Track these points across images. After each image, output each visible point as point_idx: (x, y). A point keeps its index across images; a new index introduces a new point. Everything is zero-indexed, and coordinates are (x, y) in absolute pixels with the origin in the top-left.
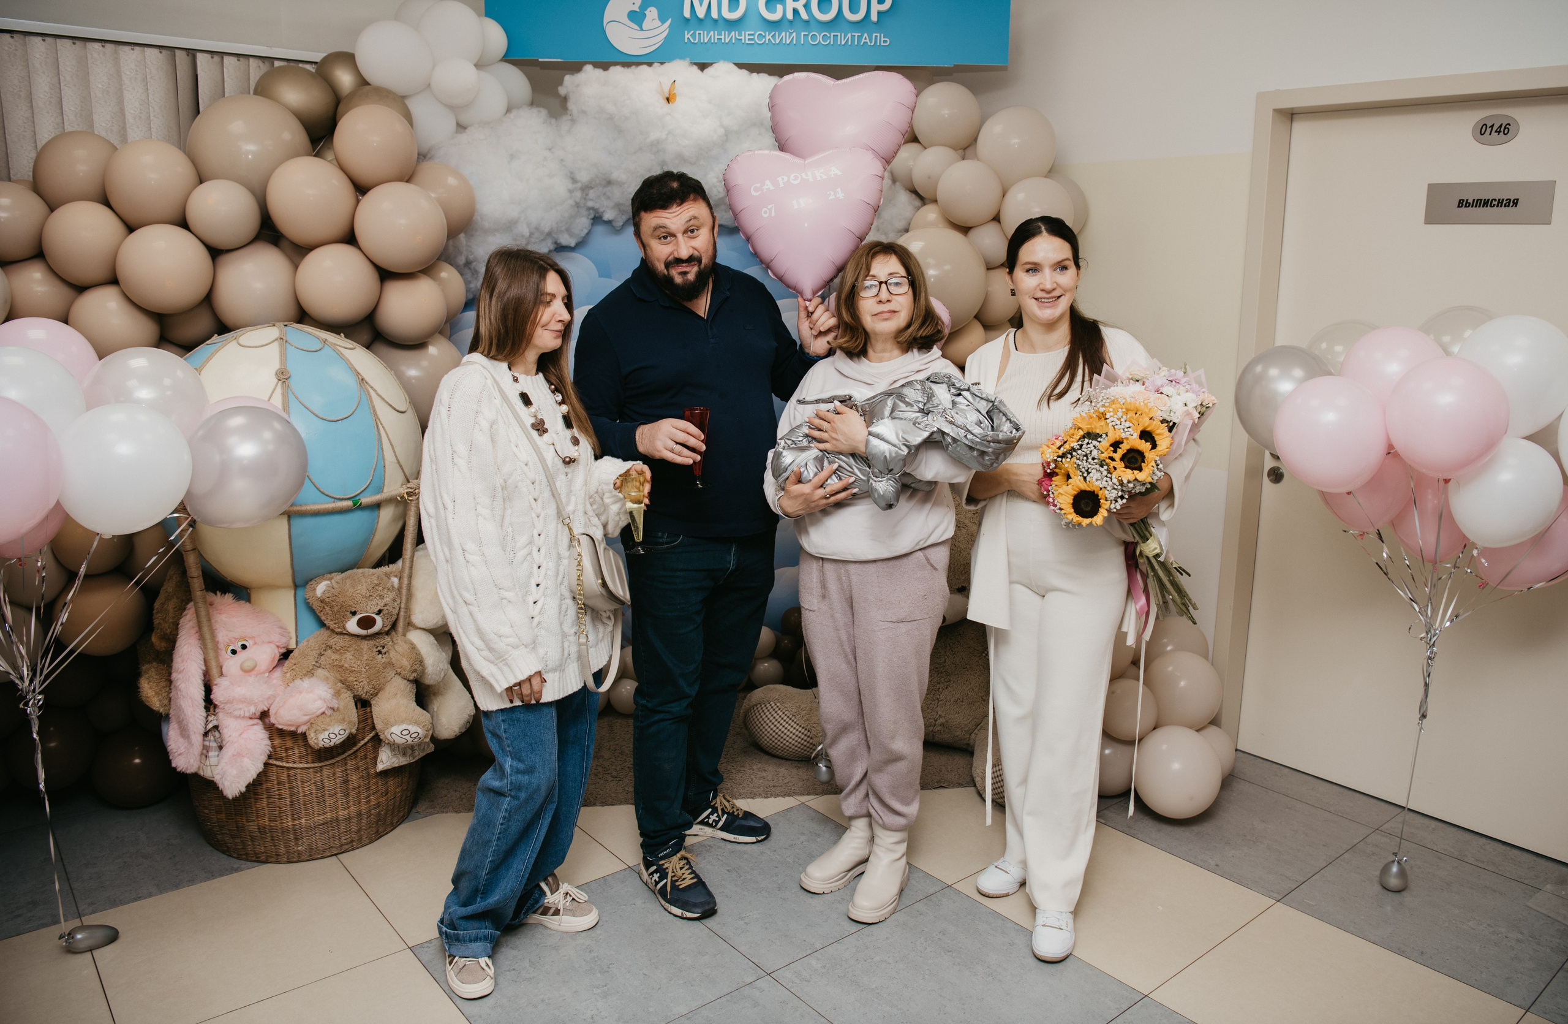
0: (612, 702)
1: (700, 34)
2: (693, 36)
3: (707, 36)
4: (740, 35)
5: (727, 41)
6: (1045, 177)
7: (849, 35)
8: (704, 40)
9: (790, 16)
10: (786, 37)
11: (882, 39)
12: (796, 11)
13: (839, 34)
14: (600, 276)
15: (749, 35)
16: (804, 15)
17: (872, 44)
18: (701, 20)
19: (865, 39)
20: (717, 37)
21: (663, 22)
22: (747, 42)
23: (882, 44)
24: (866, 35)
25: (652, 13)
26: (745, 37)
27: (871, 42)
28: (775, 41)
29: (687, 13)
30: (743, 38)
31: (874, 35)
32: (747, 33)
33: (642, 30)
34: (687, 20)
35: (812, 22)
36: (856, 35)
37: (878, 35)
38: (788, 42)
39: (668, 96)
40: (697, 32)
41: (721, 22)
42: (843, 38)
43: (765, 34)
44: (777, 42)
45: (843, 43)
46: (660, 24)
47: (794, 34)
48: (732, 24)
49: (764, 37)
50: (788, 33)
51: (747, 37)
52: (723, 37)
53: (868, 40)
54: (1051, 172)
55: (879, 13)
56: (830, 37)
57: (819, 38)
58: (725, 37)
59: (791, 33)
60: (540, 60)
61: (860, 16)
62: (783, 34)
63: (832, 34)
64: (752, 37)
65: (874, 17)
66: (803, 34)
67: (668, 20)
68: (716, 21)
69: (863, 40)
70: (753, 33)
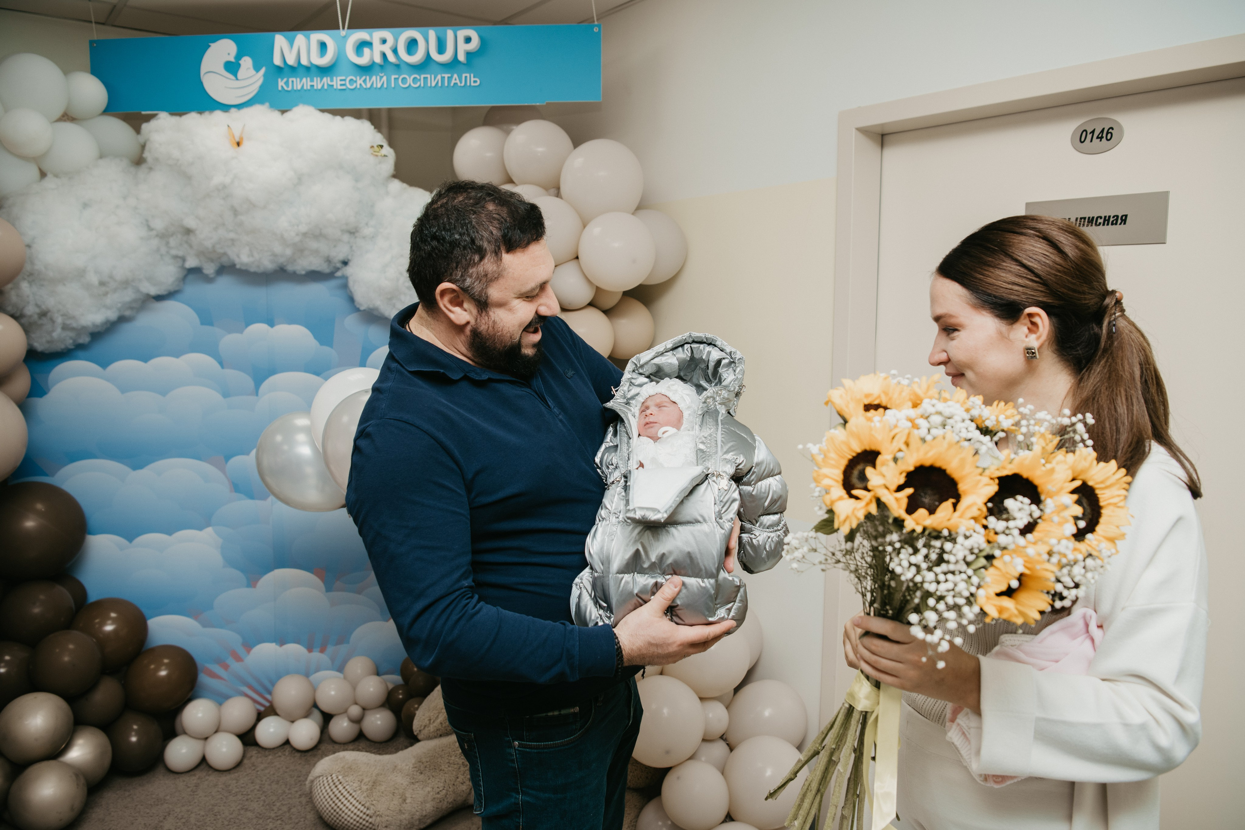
0: (208, 757)
1: (293, 81)
2: (287, 83)
3: (299, 83)
4: (332, 80)
5: (319, 87)
6: (633, 214)
7: (439, 77)
8: (297, 87)
9: (378, 59)
10: (377, 81)
11: (472, 80)
12: (384, 55)
13: (429, 76)
14: (202, 323)
15: (341, 80)
16: (391, 58)
17: (463, 84)
18: (292, 68)
19: (456, 80)
20: (309, 84)
21: (257, 69)
22: (339, 87)
23: (473, 84)
24: (455, 76)
25: (247, 62)
26: (337, 82)
27: (461, 83)
28: (366, 85)
29: (277, 61)
30: (334, 83)
31: (464, 75)
32: (339, 78)
33: (237, 79)
34: (279, 68)
35: (402, 66)
36: (446, 76)
37: (468, 75)
38: (379, 86)
39: (237, 140)
40: (290, 80)
41: (313, 69)
42: (433, 79)
43: (356, 78)
44: (369, 85)
45: (433, 84)
46: (254, 72)
47: (385, 78)
48: (324, 71)
49: (356, 82)
50: (378, 78)
51: (339, 83)
52: (315, 83)
53: (458, 81)
54: (641, 207)
55: (468, 54)
56: (420, 80)
57: (410, 81)
58: (319, 83)
59: (381, 77)
60: (143, 113)
61: (446, 57)
62: (374, 78)
63: (423, 76)
64: (343, 82)
65: (461, 57)
66: (393, 77)
67: (261, 68)
68: (308, 69)
69: (453, 81)
70: (343, 78)
